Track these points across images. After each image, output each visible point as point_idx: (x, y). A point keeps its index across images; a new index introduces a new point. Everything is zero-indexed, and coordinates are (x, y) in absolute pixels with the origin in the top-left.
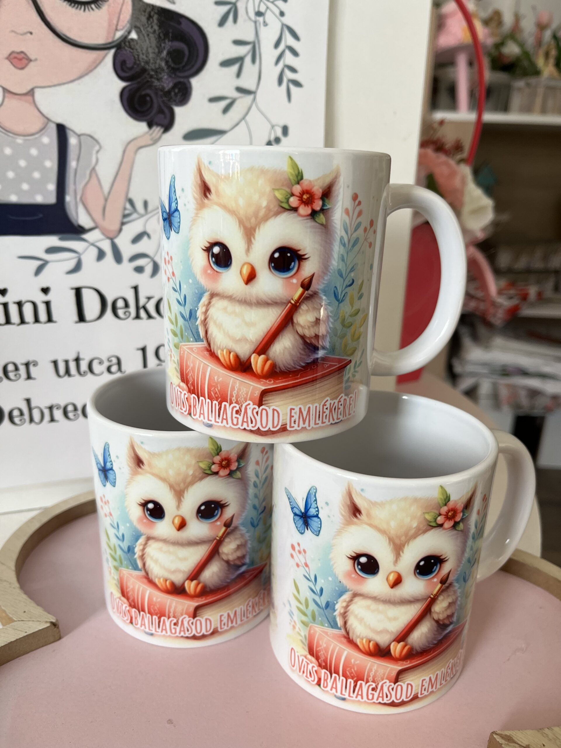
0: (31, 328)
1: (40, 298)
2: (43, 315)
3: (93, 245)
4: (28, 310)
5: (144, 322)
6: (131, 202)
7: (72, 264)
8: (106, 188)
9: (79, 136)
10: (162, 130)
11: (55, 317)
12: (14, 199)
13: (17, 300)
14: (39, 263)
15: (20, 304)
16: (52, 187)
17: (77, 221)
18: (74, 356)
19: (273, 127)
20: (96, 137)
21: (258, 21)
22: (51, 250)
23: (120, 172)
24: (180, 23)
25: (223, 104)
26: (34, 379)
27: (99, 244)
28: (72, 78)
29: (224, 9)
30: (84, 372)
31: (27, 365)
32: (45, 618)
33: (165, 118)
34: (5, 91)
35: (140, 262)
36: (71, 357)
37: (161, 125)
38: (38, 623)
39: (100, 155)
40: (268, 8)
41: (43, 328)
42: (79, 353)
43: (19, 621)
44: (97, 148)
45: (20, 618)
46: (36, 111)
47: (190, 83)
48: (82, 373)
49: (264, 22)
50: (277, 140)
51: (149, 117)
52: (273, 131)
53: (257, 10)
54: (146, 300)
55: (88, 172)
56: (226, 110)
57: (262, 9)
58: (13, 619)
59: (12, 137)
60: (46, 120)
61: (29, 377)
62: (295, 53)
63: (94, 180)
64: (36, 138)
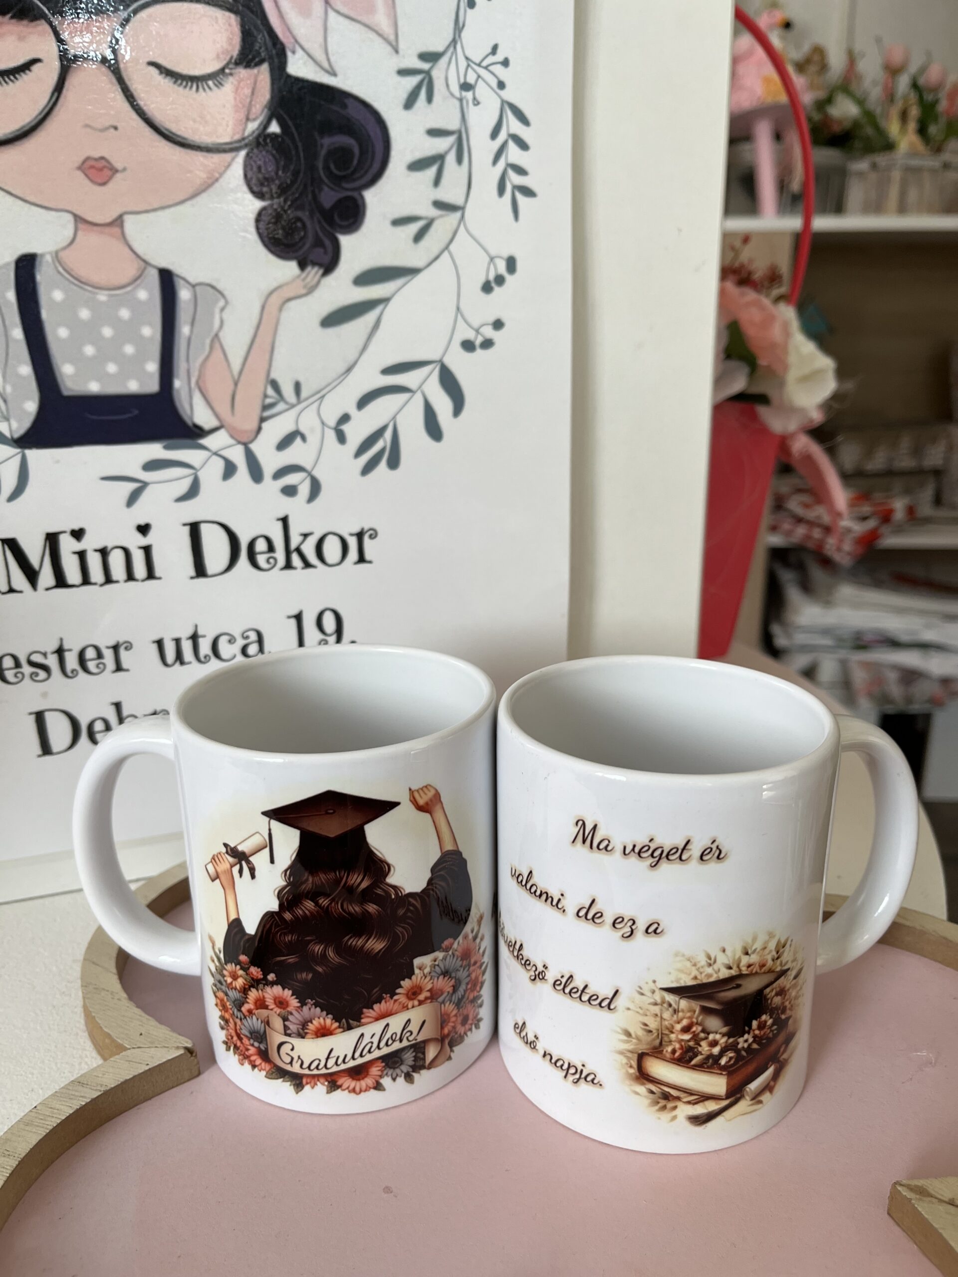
0: (122, 589)
1: (135, 541)
2: (140, 569)
3: (216, 454)
4: (117, 561)
5: (299, 573)
6: (275, 385)
7: (184, 486)
8: (236, 365)
9: (194, 286)
10: (321, 271)
11: (158, 572)
12: (94, 387)
13: (99, 546)
14: (133, 486)
15: (104, 553)
16: (153, 367)
17: (191, 418)
18: (190, 632)
19: (492, 259)
20: (220, 286)
21: (465, 97)
22: (152, 465)
23: (258, 340)
24: (345, 106)
25: (414, 227)
26: (127, 670)
27: (226, 453)
28: (182, 198)
29: (411, 82)
30: (205, 657)
31: (116, 648)
32: (175, 1042)
33: (326, 253)
34: (78, 219)
35: (291, 479)
36: (185, 633)
37: (320, 265)
38: (166, 1049)
39: (225, 315)
40: (479, 76)
41: (142, 589)
42: (196, 626)
43: (133, 1048)
44: (222, 303)
45: (136, 1045)
46: (127, 250)
47: (362, 198)
48: (202, 659)
49: (475, 99)
50: (500, 280)
51: (301, 252)
52: (492, 266)
53: (462, 81)
54: (301, 538)
55: (208, 341)
56: (418, 237)
57: (471, 79)
58: (126, 1047)
59: (89, 291)
60: (142, 263)
61: (119, 668)
62: (523, 145)
63: (217, 353)
64: (127, 293)
